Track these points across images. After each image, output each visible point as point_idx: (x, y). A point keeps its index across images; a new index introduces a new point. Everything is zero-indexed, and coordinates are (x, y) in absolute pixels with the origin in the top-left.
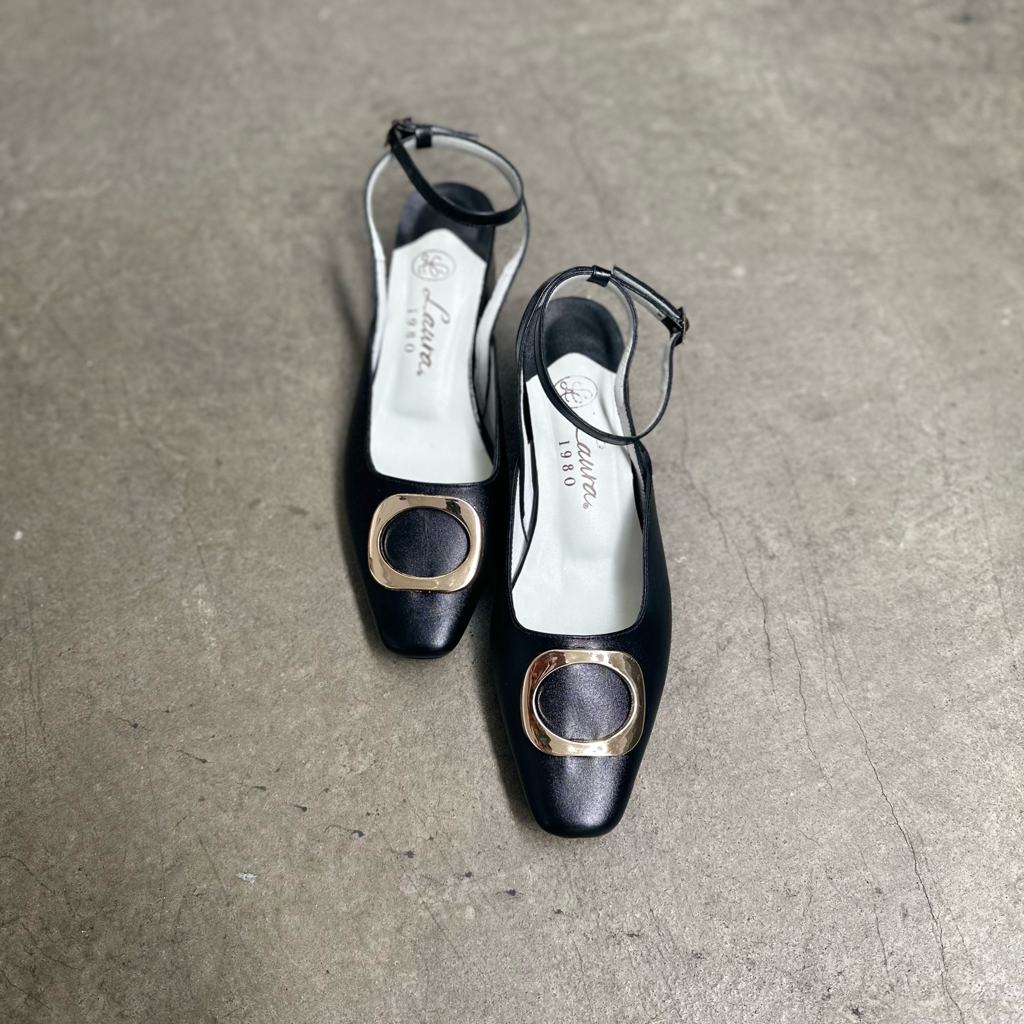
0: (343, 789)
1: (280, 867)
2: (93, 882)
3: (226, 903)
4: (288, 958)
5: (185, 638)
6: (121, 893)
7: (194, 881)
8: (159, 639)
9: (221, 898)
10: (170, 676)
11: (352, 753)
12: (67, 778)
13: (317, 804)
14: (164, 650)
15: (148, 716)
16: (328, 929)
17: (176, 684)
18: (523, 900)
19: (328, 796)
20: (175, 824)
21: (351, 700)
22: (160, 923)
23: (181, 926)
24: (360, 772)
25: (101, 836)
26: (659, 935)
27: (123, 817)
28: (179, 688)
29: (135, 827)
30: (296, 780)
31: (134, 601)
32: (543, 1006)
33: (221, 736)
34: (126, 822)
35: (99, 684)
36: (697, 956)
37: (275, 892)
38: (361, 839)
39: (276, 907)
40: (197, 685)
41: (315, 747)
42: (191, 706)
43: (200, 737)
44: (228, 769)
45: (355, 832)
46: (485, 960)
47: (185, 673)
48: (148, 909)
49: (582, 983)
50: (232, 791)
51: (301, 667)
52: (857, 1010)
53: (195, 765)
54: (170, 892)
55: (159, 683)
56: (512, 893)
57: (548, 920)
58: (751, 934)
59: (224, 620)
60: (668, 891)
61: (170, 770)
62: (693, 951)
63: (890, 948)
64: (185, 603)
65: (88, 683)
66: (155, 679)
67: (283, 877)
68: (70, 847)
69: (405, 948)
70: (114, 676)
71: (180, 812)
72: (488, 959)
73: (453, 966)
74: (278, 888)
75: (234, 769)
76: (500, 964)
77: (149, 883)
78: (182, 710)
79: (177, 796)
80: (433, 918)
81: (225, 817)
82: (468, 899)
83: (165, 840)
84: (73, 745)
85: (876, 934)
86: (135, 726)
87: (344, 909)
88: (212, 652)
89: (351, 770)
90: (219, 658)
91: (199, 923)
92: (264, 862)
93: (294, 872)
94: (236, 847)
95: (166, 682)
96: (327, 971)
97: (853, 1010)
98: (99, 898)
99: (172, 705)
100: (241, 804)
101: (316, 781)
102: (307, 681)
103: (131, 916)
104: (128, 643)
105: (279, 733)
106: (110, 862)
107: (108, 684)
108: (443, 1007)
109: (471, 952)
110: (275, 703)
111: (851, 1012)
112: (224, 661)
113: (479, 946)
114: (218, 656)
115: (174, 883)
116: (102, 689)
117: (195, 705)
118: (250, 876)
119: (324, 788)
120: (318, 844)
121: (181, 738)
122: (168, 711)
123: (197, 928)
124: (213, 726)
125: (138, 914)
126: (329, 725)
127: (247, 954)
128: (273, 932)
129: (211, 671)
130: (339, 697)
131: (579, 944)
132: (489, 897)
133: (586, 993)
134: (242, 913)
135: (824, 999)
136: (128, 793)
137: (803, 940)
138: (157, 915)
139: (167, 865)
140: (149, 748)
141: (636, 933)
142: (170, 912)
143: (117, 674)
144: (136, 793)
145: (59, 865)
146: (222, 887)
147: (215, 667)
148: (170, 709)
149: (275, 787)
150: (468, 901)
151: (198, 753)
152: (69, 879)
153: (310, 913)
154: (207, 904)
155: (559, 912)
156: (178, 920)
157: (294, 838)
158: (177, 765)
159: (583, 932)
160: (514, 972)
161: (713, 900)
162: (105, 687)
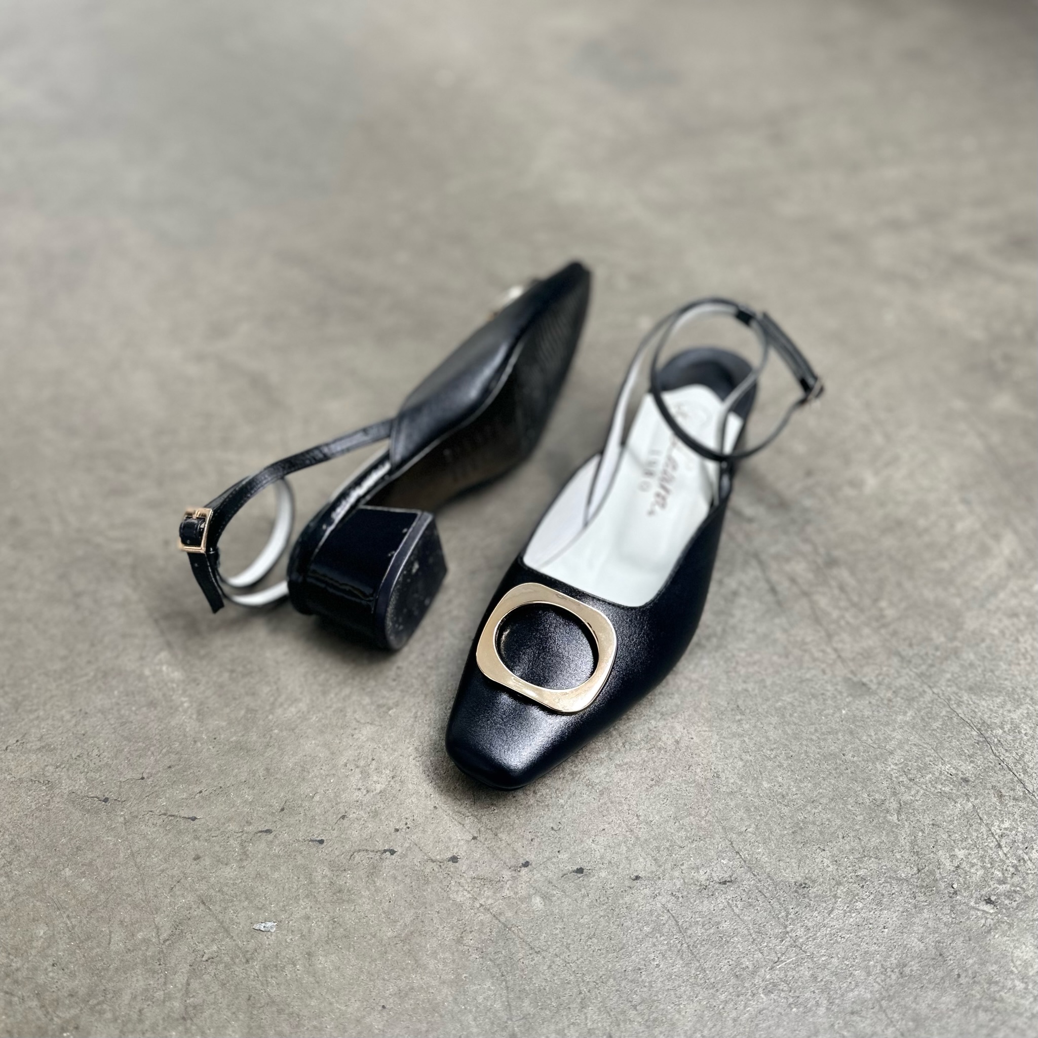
0: (362, 813)
1: (303, 907)
2: (73, 975)
3: (244, 961)
4: (331, 1004)
5: (152, 704)
6: (110, 980)
7: (201, 946)
8: (123, 712)
9: (238, 957)
10: (140, 744)
11: (365, 775)
12: (27, 870)
13: (335, 833)
14: (130, 719)
15: (120, 787)
16: (375, 960)
17: (149, 750)
18: (594, 876)
19: (346, 822)
20: (167, 890)
21: (354, 724)
22: (164, 1002)
23: (192, 999)
24: (378, 791)
25: (76, 923)
26: (755, 875)
27: (102, 897)
28: (153, 753)
29: (118, 904)
30: (305, 815)
31: (88, 681)
32: (648, 980)
33: (210, 790)
34: (107, 901)
35: (57, 768)
36: (803, 886)
37: (302, 936)
38: (393, 857)
39: (307, 950)
40: (173, 747)
41: (322, 779)
42: (170, 767)
43: (185, 795)
44: (223, 821)
45: (385, 851)
46: (568, 948)
47: (158, 737)
48: (147, 990)
49: (685, 945)
50: (232, 841)
51: (290, 705)
52: (989, 899)
53: (183, 825)
54: (172, 965)
55: (129, 752)
56: (580, 871)
57: (627, 889)
58: (852, 851)
59: (195, 680)
60: (749, 830)
61: (154, 836)
62: (795, 883)
63: (998, 831)
64: (147, 672)
65: (43, 769)
66: (123, 749)
67: (309, 918)
68: (38, 944)
69: (471, 958)
70: (74, 756)
71: (173, 877)
72: (572, 946)
73: (532, 963)
74: (305, 931)
75: (229, 820)
76: (586, 948)
77: (145, 962)
78: (159, 775)
79: (166, 860)
80: (497, 919)
81: (228, 869)
82: (531, 889)
83: (157, 910)
84: (30, 835)
85: (979, 821)
86: (106, 800)
87: (389, 934)
88: (185, 712)
89: (368, 792)
90: (194, 716)
91: (213, 990)
92: (284, 906)
93: (321, 910)
94: (247, 898)
95: (136, 751)
96: (384, 1007)
97: (985, 900)
98: (82, 991)
99: (147, 771)
100: (245, 853)
101: (328, 811)
102: (299, 717)
103: (126, 1002)
104: (86, 723)
105: (277, 773)
106: (92, 948)
107: (68, 765)
108: (532, 1011)
109: (549, 943)
110: (268, 745)
111: (984, 903)
112: (200, 717)
113: (556, 934)
114: (192, 714)
115: (177, 954)
116: (61, 772)
117: (174, 766)
118: (269, 924)
119: (340, 816)
120: (345, 874)
121: (163, 802)
122: (143, 778)
123: (213, 996)
124: (198, 781)
125: (134, 998)
126: (333, 753)
127: (280, 1012)
128: (307, 979)
129: (187, 730)
130: (339, 724)
131: (669, 906)
132: (555, 882)
133: (693, 954)
134: (266, 967)
135: (951, 897)
136: (105, 870)
137: (908, 844)
138: (159, 995)
139: (165, 936)
140: (125, 818)
141: (729, 879)
142: (175, 986)
143: (78, 754)
144: (115, 868)
145: (26, 966)
146: (237, 945)
147: (191, 726)
148: (145, 776)
149: (282, 826)
150: (532, 891)
151: (185, 813)
152: (41, 979)
153: (350, 948)
154: (221, 967)
155: (637, 878)
156: (187, 992)
157: (314, 874)
158: (161, 830)
159: (670, 893)
160: (604, 951)
161: (798, 828)
162: (65, 769)
